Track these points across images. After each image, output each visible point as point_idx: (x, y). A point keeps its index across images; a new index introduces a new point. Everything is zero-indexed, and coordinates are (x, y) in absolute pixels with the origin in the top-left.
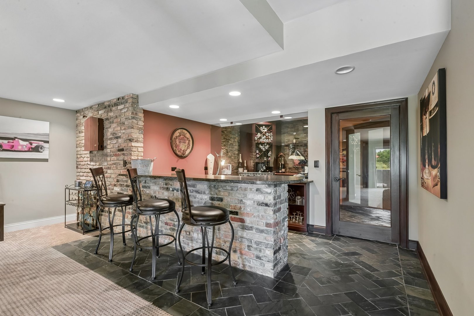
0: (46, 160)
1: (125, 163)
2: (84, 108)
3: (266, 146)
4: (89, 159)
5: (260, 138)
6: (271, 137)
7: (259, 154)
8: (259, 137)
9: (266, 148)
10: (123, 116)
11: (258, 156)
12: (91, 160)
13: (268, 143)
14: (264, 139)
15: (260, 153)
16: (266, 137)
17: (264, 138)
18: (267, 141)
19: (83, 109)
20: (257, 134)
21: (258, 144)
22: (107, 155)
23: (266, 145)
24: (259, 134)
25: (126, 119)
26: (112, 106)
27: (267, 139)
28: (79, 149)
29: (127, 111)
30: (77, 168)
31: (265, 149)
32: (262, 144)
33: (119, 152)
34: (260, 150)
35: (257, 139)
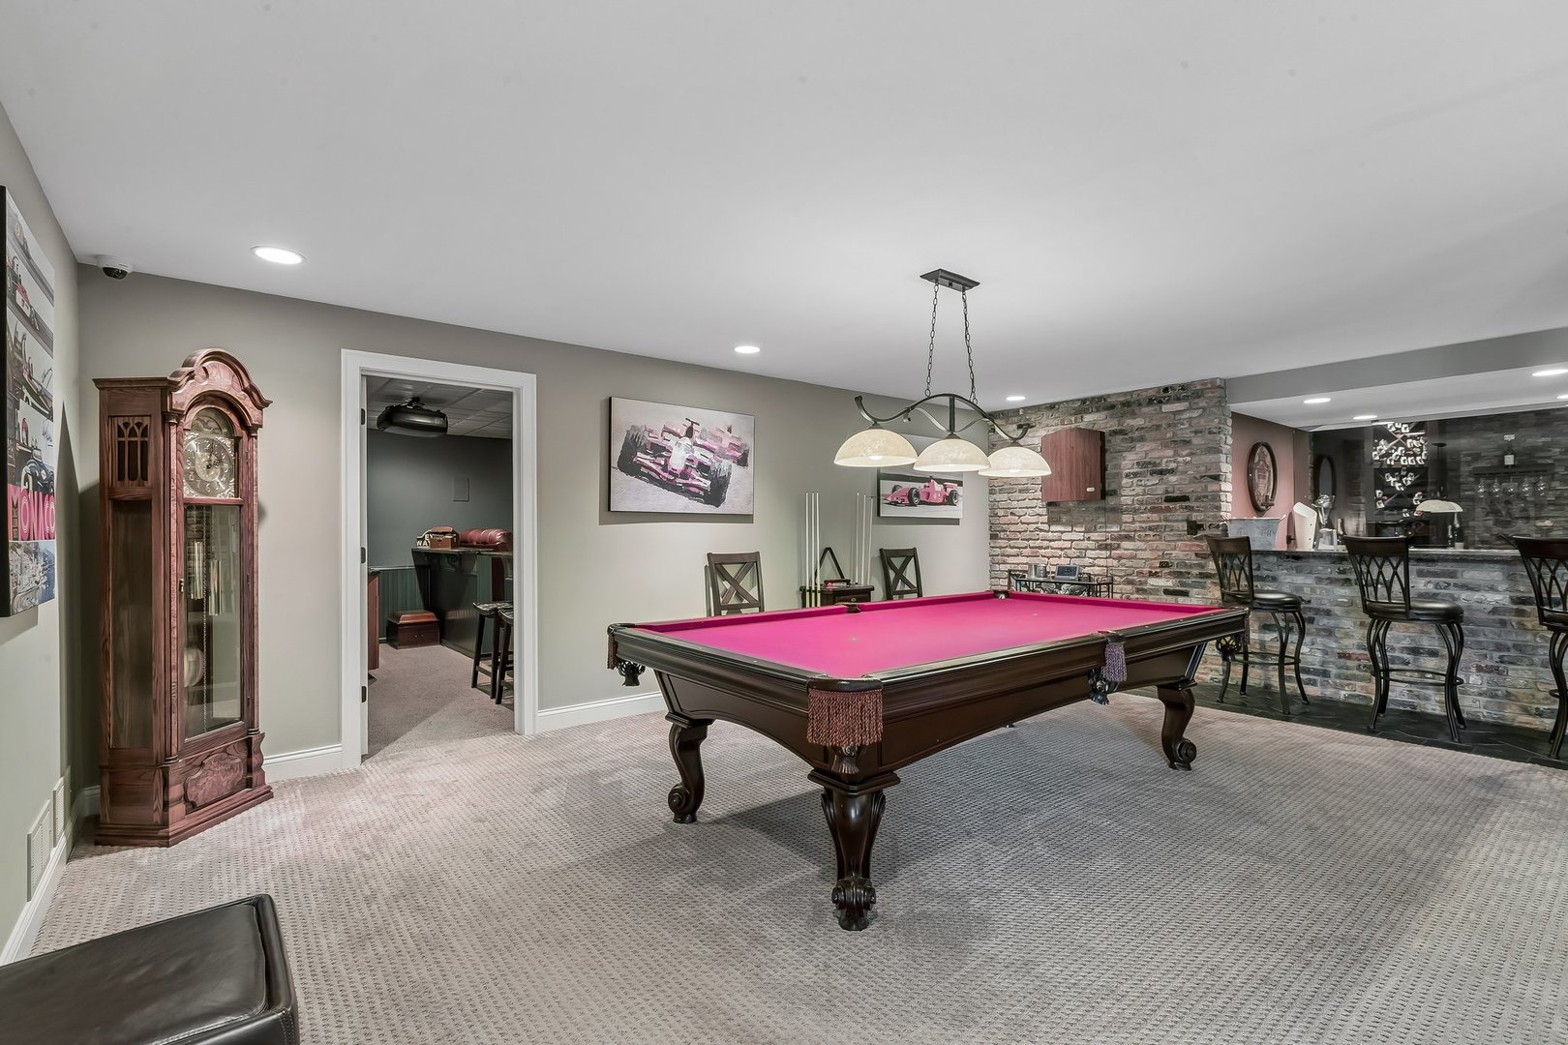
0: (955, 522)
1: (1194, 528)
2: (1024, 408)
3: (1406, 476)
4: (1045, 519)
5: (1388, 454)
6: (1422, 451)
7: (1384, 501)
8: (1383, 452)
9: (1406, 481)
10: (1187, 426)
11: (1382, 506)
12: (1050, 522)
13: (1410, 469)
14: (1401, 456)
15: (1386, 498)
16: (1407, 449)
17: (1399, 453)
18: (1410, 461)
19: (1017, 410)
20: (1377, 445)
21: (1381, 471)
22: (1117, 510)
23: (1404, 473)
24: (1382, 442)
25: (1196, 432)
26: (1140, 405)
27: (1411, 456)
28: (998, 497)
29: (1200, 416)
30: (994, 537)
31: (1403, 485)
32: (1394, 471)
33: (1167, 504)
34: (1388, 490)
35: (1377, 458)
